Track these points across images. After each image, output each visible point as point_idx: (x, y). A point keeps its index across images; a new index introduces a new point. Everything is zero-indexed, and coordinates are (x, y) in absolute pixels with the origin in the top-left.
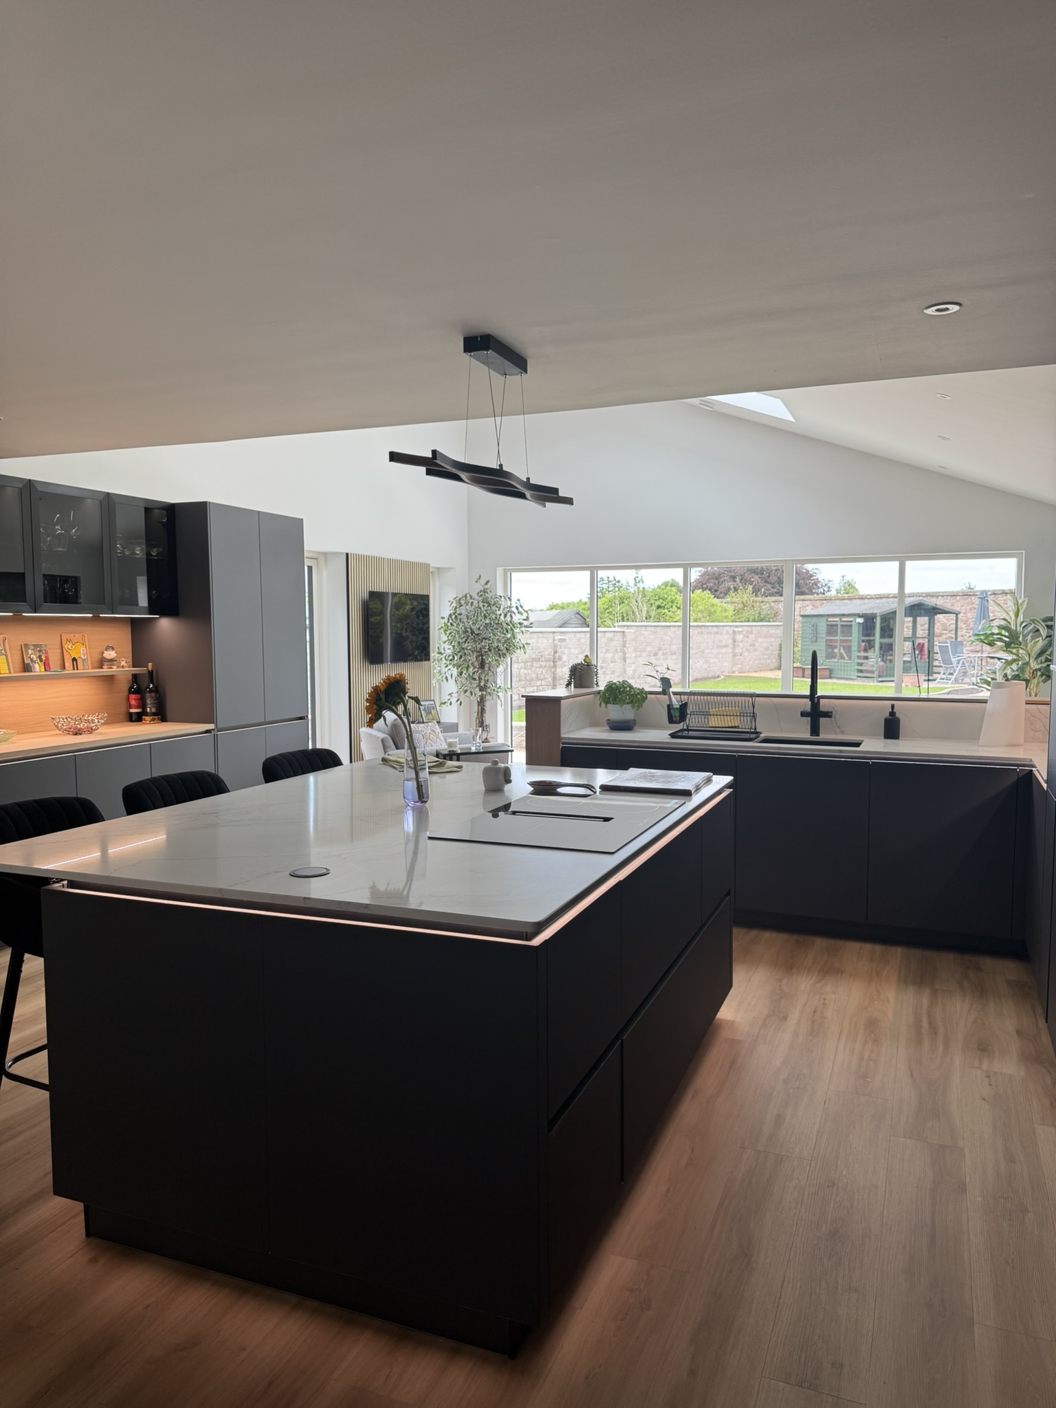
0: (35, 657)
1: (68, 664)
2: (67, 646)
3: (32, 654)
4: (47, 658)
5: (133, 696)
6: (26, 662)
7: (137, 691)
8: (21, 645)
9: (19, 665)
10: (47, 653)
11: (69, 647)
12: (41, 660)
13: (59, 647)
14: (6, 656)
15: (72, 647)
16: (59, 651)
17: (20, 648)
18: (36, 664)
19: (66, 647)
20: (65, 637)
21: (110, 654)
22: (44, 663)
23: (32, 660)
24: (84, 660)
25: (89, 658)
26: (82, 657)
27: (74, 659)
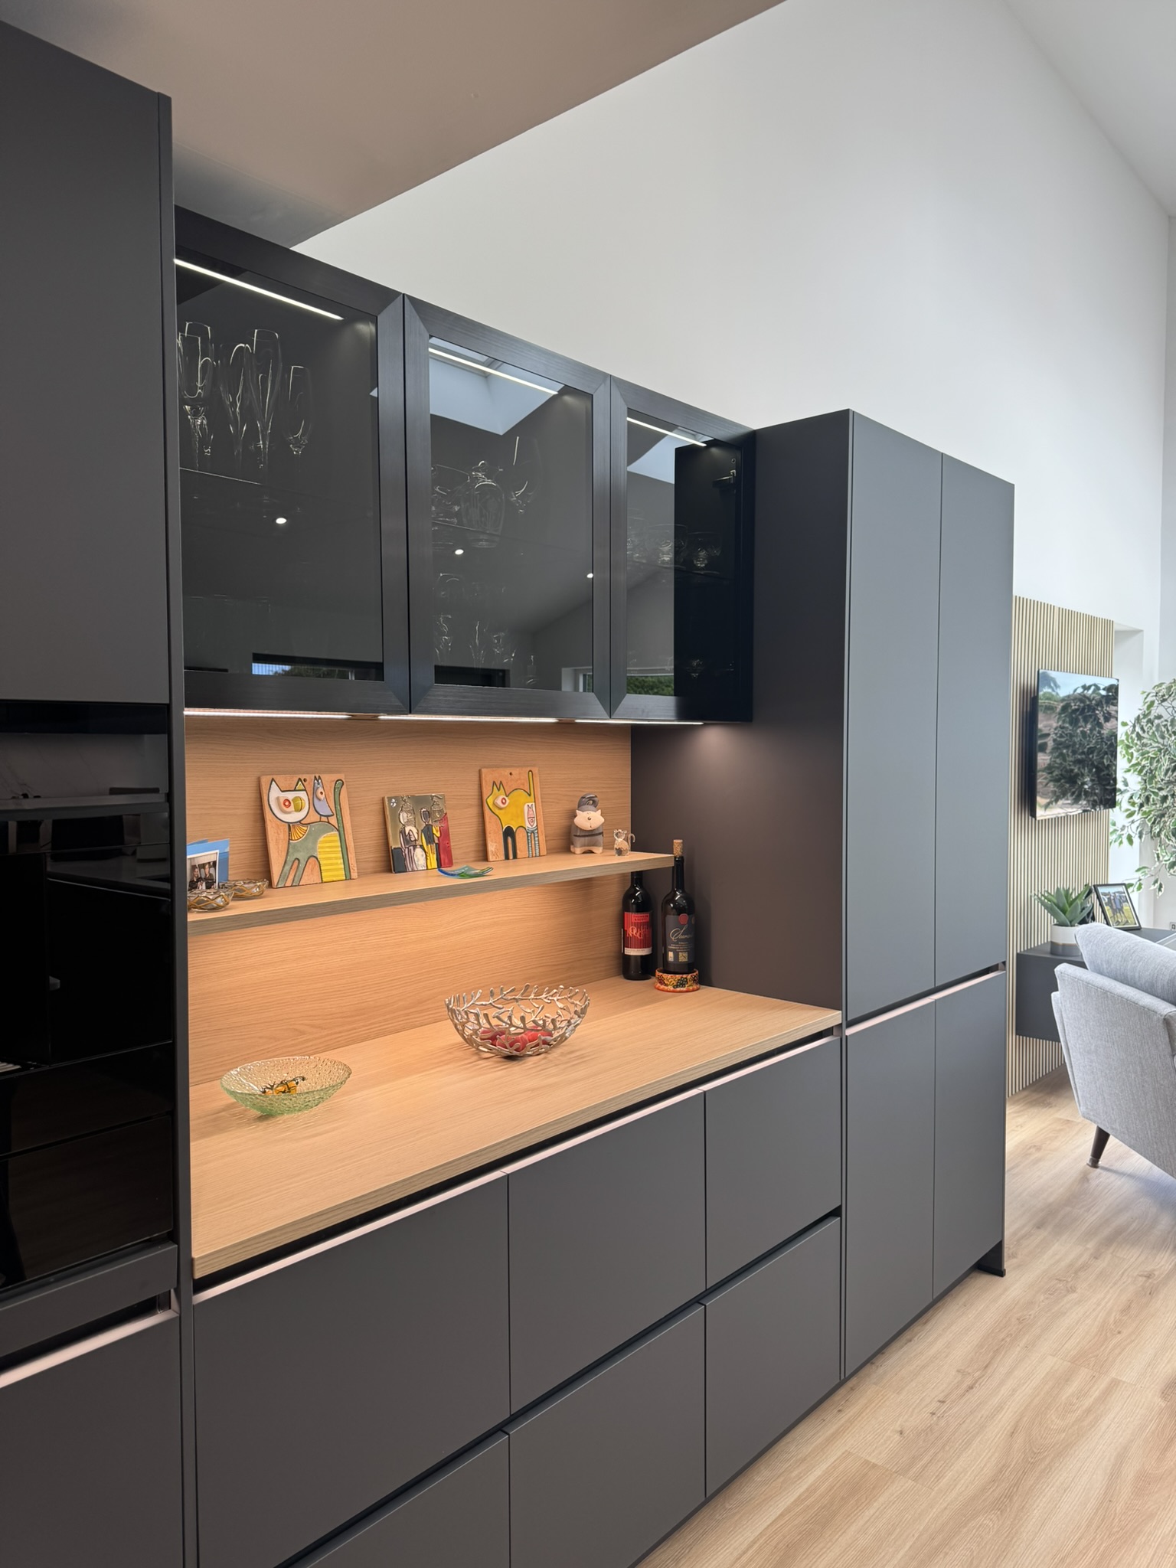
0: (415, 831)
1: (495, 845)
2: (495, 799)
3: (408, 822)
4: (445, 834)
5: (633, 917)
6: (393, 845)
7: (643, 906)
8: (383, 799)
9: (372, 854)
10: (444, 818)
11: (499, 802)
12: (430, 839)
13: (475, 802)
14: (341, 831)
15: (504, 801)
16: (474, 811)
17: (378, 807)
18: (419, 852)
19: (490, 801)
20: (489, 776)
21: (590, 819)
22: (438, 845)
23: (407, 840)
24: (530, 835)
25: (541, 828)
26: (527, 825)
27: (509, 833)
